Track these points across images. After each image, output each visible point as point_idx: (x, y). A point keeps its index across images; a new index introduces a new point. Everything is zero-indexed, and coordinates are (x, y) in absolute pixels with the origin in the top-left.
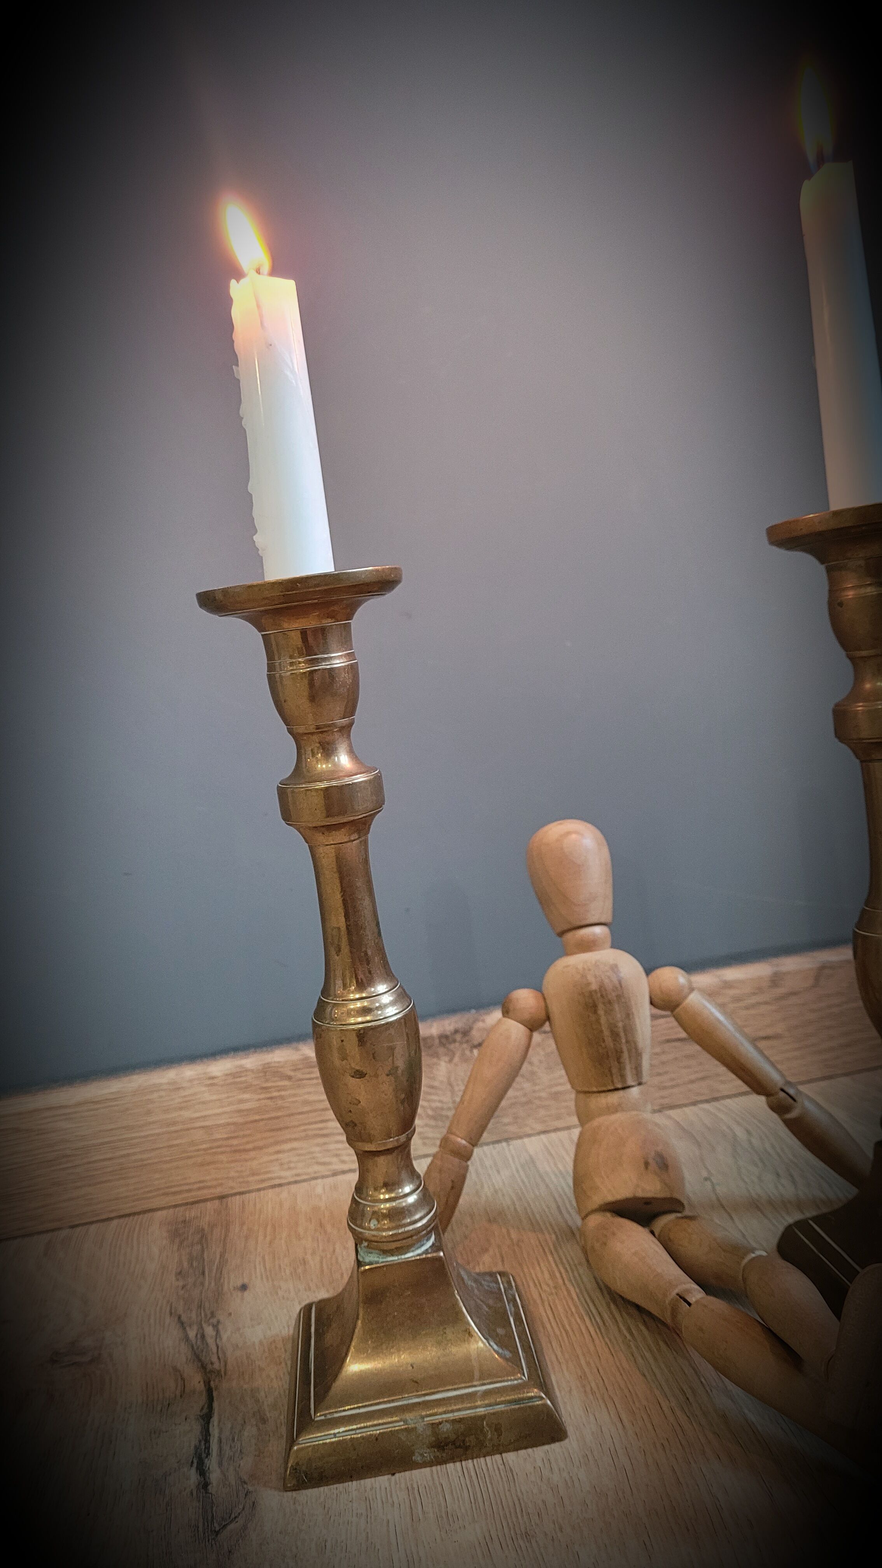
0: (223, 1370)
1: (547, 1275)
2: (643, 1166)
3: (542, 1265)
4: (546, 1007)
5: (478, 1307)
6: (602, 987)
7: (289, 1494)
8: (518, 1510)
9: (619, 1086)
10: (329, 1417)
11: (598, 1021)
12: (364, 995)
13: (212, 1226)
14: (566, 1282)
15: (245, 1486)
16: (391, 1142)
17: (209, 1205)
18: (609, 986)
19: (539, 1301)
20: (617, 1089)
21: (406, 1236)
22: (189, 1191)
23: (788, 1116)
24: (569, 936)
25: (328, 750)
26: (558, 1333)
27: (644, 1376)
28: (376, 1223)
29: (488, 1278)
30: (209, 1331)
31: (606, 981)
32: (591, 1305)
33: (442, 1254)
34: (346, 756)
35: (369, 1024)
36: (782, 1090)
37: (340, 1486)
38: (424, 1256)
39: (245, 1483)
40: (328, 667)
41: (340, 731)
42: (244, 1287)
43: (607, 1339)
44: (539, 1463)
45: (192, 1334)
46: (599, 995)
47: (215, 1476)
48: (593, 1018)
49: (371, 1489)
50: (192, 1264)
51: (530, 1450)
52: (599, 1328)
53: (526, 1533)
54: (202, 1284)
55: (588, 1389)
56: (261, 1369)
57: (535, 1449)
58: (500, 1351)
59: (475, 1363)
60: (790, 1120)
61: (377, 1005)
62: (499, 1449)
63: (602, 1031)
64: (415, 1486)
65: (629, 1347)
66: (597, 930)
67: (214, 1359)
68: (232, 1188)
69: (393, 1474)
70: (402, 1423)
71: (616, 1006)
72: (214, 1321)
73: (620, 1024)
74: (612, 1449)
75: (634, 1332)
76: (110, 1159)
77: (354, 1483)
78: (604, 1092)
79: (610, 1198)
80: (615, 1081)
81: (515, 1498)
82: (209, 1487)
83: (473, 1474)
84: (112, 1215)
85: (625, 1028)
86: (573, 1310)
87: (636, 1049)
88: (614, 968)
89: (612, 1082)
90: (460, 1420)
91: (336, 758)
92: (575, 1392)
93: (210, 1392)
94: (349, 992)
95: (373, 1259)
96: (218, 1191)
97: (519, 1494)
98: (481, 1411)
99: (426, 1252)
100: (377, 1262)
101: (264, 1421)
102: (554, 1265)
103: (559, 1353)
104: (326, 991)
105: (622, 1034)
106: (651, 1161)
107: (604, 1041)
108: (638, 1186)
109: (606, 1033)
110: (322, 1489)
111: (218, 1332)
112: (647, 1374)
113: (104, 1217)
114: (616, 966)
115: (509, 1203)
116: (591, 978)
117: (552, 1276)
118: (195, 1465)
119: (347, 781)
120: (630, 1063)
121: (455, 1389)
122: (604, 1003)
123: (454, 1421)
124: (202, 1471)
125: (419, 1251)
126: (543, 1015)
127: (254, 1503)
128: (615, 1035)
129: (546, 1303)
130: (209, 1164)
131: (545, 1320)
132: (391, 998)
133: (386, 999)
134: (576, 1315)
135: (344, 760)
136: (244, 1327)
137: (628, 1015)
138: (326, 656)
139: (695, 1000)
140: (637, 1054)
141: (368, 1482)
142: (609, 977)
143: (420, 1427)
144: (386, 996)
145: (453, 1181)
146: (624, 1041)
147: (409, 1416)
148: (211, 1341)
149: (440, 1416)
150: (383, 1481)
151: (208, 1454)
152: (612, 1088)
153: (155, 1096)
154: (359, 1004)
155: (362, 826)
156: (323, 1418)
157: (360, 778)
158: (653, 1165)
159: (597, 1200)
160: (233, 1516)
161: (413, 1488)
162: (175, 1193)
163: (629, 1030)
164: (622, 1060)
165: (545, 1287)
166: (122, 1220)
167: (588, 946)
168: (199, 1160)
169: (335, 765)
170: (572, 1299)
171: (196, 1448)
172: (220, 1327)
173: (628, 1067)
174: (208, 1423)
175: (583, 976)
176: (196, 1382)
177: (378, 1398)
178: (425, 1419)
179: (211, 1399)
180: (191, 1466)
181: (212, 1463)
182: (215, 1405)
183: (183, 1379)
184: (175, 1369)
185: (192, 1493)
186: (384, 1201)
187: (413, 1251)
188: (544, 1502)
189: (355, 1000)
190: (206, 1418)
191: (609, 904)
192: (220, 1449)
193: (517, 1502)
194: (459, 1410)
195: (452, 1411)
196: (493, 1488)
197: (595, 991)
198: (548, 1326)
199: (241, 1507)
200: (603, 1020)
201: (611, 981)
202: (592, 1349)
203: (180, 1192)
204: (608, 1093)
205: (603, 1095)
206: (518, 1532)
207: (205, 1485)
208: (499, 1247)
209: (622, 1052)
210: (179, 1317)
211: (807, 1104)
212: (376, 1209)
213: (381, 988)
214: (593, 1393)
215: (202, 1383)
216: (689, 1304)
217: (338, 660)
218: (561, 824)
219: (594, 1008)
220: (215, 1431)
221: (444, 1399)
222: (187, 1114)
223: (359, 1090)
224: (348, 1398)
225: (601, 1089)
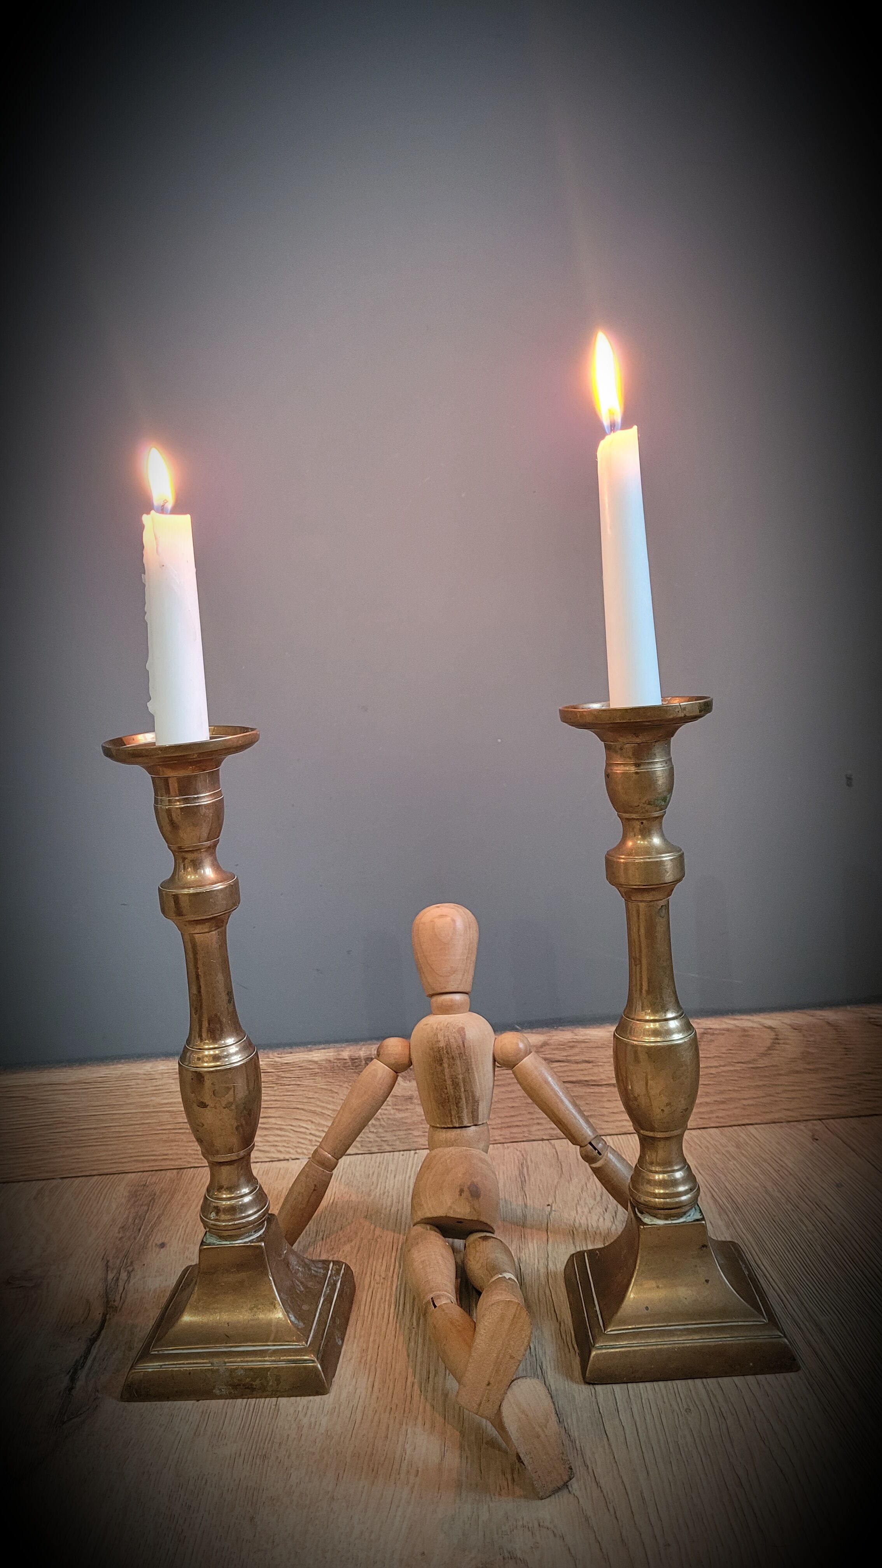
0: (119, 1307)
1: (384, 1268)
2: (457, 1193)
3: (385, 1259)
4: (410, 1054)
5: (293, 1287)
6: (448, 1045)
7: (123, 1403)
8: (268, 1438)
9: (457, 1125)
10: (161, 1352)
11: (443, 1071)
12: (216, 1046)
13: (161, 1193)
14: (395, 1275)
15: (97, 1393)
16: (233, 1157)
17: (168, 1173)
18: (454, 1045)
19: (366, 1287)
20: (456, 1128)
21: (235, 1227)
22: (154, 1160)
23: (594, 1165)
24: (434, 999)
25: (197, 865)
26: (366, 1314)
27: (408, 1356)
28: (215, 1215)
29: (320, 1265)
30: (124, 1275)
31: (452, 1040)
32: (402, 1296)
33: (263, 1244)
34: (210, 869)
35: (218, 1068)
36: (590, 1143)
37: (159, 1403)
38: (249, 1244)
39: (98, 1391)
40: (197, 804)
41: (206, 851)
42: (163, 1245)
43: (398, 1325)
44: (300, 1409)
45: (110, 1276)
46: (445, 1051)
47: (79, 1384)
48: (439, 1068)
49: (179, 1409)
50: (135, 1221)
51: (299, 1398)
52: (398, 1315)
53: (265, 1455)
54: (135, 1239)
55: (363, 1361)
56: (146, 1310)
57: (303, 1397)
58: (296, 1322)
59: (273, 1328)
60: (596, 1168)
61: (226, 1053)
62: (277, 1393)
63: (445, 1081)
64: (208, 1411)
65: (411, 1333)
66: (457, 997)
67: (118, 1298)
68: (189, 1162)
69: (198, 1401)
70: (210, 1365)
71: (458, 1062)
72: (130, 1269)
73: (460, 1077)
74: (356, 1405)
75: (421, 1322)
76: (95, 1129)
77: (170, 1402)
78: (444, 1128)
79: (429, 1215)
80: (454, 1121)
81: (270, 1430)
82: (73, 1391)
83: (251, 1409)
84: (95, 1172)
85: (464, 1079)
86: (387, 1298)
87: (473, 1097)
88: (461, 1031)
89: (452, 1121)
90: (251, 1369)
91: (202, 871)
92: (353, 1361)
93: (104, 1321)
94: (204, 1044)
95: (212, 1240)
96: (177, 1163)
97: (275, 1427)
98: (267, 1365)
99: (251, 1241)
100: (214, 1244)
101: (130, 1349)
102: (393, 1260)
103: (358, 1330)
104: (188, 1042)
105: (462, 1085)
106: (465, 1189)
107: (446, 1089)
108: (450, 1207)
109: (449, 1082)
110: (146, 1403)
111: (129, 1277)
112: (411, 1355)
113: (88, 1174)
114: (463, 1029)
115: (389, 1204)
116: (440, 1037)
117: (387, 1269)
118: (70, 1374)
119: (208, 888)
120: (467, 1108)
121: (254, 1346)
122: (449, 1059)
123: (246, 1370)
124: (73, 1379)
125: (247, 1240)
126: (406, 1061)
127: (97, 1406)
128: (456, 1085)
129: (371, 1290)
130: (172, 1141)
131: (363, 1303)
132: (237, 1049)
133: (233, 1049)
134: (387, 1303)
135: (209, 872)
136: (149, 1277)
137: (468, 1070)
138: (196, 796)
139: (529, 1062)
140: (474, 1103)
141: (179, 1403)
142: (455, 1038)
143: (222, 1369)
144: (233, 1046)
145: (315, 1186)
146: (463, 1090)
147: (215, 1360)
148: (121, 1283)
149: (237, 1363)
150: (189, 1404)
151: (83, 1367)
152: (452, 1126)
153: (133, 1082)
154: (212, 1052)
155: (219, 922)
156: (156, 1353)
157: (219, 886)
158: (466, 1194)
159: (420, 1215)
160: (79, 1413)
161: (206, 1412)
162: (143, 1161)
163: (468, 1081)
164: (460, 1105)
165: (377, 1277)
166: (100, 1177)
167: (447, 1009)
168: (164, 1137)
169: (200, 875)
170: (392, 1289)
171: (77, 1361)
172: (132, 1274)
173: (465, 1111)
174: (92, 1344)
175: (436, 1035)
176: (97, 1314)
177: (198, 1344)
178: (227, 1364)
179: (102, 1327)
180: (68, 1374)
181: (82, 1375)
182: (103, 1332)
183: (90, 1310)
184: (88, 1301)
185: (60, 1393)
186: (225, 1199)
187: (242, 1239)
188: (288, 1435)
189: (209, 1050)
190: (93, 1341)
191: (469, 977)
192: (92, 1365)
193: (270, 1433)
194: (252, 1361)
195: (247, 1362)
196: (259, 1421)
197: (443, 1048)
198: (362, 1308)
199: (88, 1407)
200: (447, 1071)
201: (456, 1041)
202: (384, 1329)
203: (147, 1161)
204: (448, 1130)
205: (444, 1130)
206: (260, 1454)
207: (70, 1389)
208: (362, 1239)
209: (460, 1098)
210: (108, 1261)
211: (610, 1156)
212: (219, 1205)
213: (230, 1041)
214: (366, 1363)
215: (101, 1314)
216: (435, 1306)
217: (205, 799)
218: (438, 907)
219: (440, 1061)
220: (94, 1351)
221: (244, 1351)
222: (157, 1100)
223: (209, 1117)
224: (178, 1341)
225: (443, 1126)
